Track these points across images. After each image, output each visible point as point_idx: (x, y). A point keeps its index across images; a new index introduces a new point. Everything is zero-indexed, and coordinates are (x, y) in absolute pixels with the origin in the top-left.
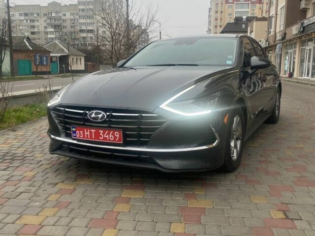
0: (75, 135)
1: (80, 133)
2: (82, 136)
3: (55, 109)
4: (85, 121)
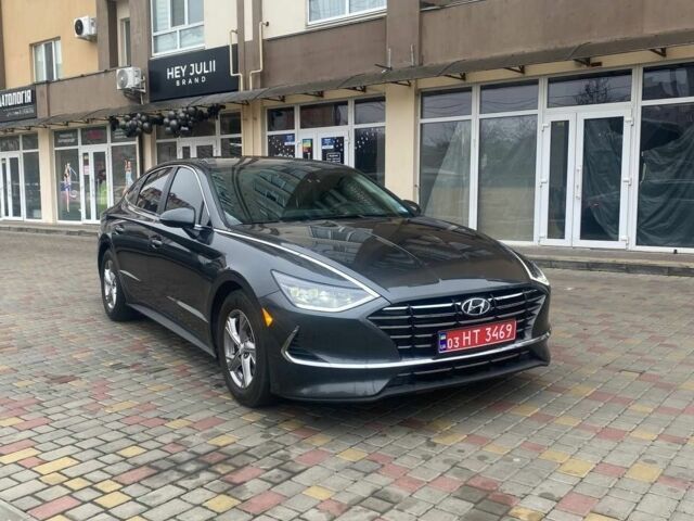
0: (444, 347)
1: (454, 341)
2: (458, 344)
3: (380, 312)
4: (459, 320)
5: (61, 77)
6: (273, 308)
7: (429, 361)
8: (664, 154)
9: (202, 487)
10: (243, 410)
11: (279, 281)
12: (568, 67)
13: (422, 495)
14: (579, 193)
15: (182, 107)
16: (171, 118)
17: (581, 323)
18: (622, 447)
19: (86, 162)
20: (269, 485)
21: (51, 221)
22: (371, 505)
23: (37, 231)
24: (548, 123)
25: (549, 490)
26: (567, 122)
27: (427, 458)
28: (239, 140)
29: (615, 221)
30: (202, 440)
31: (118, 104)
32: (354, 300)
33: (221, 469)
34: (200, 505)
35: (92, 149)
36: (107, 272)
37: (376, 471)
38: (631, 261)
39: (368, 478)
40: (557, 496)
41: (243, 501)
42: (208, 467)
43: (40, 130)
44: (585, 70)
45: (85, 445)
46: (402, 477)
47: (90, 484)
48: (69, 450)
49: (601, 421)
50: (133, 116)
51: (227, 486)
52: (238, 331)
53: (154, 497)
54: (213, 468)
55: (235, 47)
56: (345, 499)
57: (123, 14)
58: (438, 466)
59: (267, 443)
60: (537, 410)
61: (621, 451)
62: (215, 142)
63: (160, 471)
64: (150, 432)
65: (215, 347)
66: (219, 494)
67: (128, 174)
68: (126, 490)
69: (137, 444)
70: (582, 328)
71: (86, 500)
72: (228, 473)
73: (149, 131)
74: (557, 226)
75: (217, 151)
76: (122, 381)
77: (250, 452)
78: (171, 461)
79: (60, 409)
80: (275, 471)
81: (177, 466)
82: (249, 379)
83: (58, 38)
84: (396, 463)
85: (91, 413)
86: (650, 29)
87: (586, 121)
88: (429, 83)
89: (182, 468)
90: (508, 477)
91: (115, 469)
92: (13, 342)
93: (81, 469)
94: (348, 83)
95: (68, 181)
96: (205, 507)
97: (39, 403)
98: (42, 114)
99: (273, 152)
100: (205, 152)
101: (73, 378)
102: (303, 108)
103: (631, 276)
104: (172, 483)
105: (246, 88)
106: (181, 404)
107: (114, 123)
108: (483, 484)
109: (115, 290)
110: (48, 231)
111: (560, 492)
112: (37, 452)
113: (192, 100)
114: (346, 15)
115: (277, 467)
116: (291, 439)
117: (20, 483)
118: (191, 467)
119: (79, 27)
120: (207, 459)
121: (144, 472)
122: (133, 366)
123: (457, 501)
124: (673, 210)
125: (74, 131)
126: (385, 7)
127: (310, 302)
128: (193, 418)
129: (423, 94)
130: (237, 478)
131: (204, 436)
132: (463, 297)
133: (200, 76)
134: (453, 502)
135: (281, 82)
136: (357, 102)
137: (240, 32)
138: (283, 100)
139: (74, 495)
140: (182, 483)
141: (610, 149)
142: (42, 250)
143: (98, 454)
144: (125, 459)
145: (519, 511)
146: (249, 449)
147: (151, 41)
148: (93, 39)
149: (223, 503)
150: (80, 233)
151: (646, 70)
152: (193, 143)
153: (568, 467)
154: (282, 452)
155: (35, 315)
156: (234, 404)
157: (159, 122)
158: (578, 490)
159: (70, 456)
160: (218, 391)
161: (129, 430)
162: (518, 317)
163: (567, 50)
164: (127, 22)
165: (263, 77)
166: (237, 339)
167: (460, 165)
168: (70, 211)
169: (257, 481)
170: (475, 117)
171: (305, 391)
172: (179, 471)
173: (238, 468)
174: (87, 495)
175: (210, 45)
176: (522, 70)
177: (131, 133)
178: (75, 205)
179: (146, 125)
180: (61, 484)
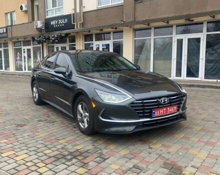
0: (154, 115)
1: (157, 113)
2: (159, 114)
3: (133, 103)
4: (159, 105)
5: (16, 24)
6: (95, 102)
7: (149, 119)
8: (213, 50)
9: (74, 164)
10: (84, 136)
11: (97, 92)
12: (183, 21)
13: (150, 167)
14: (186, 62)
15: (56, 34)
16: (52, 37)
17: (192, 105)
18: (215, 148)
19: (24, 52)
20: (97, 164)
21: (13, 71)
22: (134, 171)
23: (8, 74)
24: (176, 40)
25: (194, 164)
26: (182, 39)
27: (150, 153)
28: (75, 45)
29: (198, 71)
30: (72, 147)
31: (35, 33)
32: (124, 99)
33: (80, 158)
34: (74, 171)
35: (26, 48)
36: (34, 88)
37: (133, 158)
38: (203, 84)
39: (131, 160)
40: (197, 167)
41: (89, 170)
42: (75, 157)
43: (9, 41)
44: (188, 22)
45: (31, 149)
46: (143, 160)
47: (34, 164)
48: (26, 151)
49: (206, 139)
50: (40, 37)
51: (82, 164)
52: (82, 109)
53: (57, 169)
54: (77, 157)
55: (73, 14)
56: (124, 169)
57: (36, 3)
58: (154, 156)
59: (94, 148)
60: (184, 135)
61: (215, 150)
62: (67, 45)
63: (59, 159)
64: (53, 144)
65: (74, 115)
66: (80, 167)
67: (38, 56)
68: (47, 166)
69: (49, 149)
70: (192, 106)
71: (33, 170)
72: (82, 159)
73: (45, 42)
74: (179, 73)
75: (68, 48)
76: (42, 126)
77: (89, 151)
78: (62, 155)
79: (21, 136)
80: (98, 159)
81: (64, 157)
82: (86, 126)
83: (14, 11)
84: (140, 155)
85: (32, 137)
86: (209, 9)
87: (189, 39)
88: (137, 26)
89: (66, 157)
90: (179, 160)
91: (43, 158)
92: (3, 112)
93: (31, 158)
94: (111, 26)
95: (18, 58)
96: (76, 172)
97: (14, 134)
98: (10, 36)
99: (86, 49)
100: (64, 48)
101: (25, 125)
102: (96, 34)
103: (204, 89)
104: (63, 163)
105: (77, 28)
106: (63, 134)
107: (33, 39)
108: (171, 162)
109: (37, 95)
110: (12, 75)
111: (198, 165)
112: (15, 152)
113: (59, 32)
114: (110, 4)
115: (99, 157)
116: (102, 146)
117: (9, 164)
118: (69, 157)
119: (21, 7)
120: (74, 154)
121: (53, 159)
122: (45, 120)
123: (164, 169)
124: (216, 68)
125: (20, 42)
126: (123, 2)
127: (109, 99)
128: (67, 139)
129: (135, 30)
130: (86, 161)
131: (72, 146)
132: (160, 98)
133: (62, 24)
134: (162, 169)
135: (89, 26)
136: (114, 33)
137: (75, 9)
138: (89, 32)
139: (29, 168)
140: (66, 163)
141: (196, 48)
142: (10, 81)
143: (36, 153)
144: (46, 155)
145: (185, 172)
146: (88, 150)
147: (46, 12)
148: (26, 12)
149: (82, 171)
150: (23, 75)
151: (208, 23)
152: (60, 46)
153: (198, 155)
154: (100, 151)
155: (10, 103)
156: (81, 134)
157: (48, 39)
158: (204, 164)
159: (26, 154)
160: (75, 129)
161: (46, 144)
162: (177, 104)
163: (183, 16)
164: (38, 6)
165: (83, 24)
166: (82, 112)
167: (147, 53)
168: (19, 68)
169: (93, 162)
170: (152, 37)
171: (106, 130)
172: (65, 159)
173: (85, 157)
174: (34, 168)
175: (65, 14)
176: (168, 22)
177: (39, 42)
178: (21, 66)
179: (44, 40)
180: (24, 164)
